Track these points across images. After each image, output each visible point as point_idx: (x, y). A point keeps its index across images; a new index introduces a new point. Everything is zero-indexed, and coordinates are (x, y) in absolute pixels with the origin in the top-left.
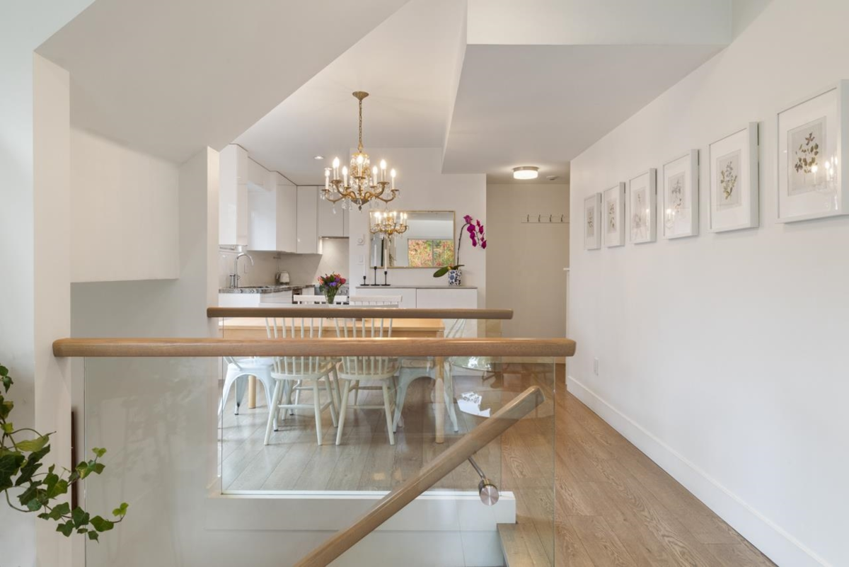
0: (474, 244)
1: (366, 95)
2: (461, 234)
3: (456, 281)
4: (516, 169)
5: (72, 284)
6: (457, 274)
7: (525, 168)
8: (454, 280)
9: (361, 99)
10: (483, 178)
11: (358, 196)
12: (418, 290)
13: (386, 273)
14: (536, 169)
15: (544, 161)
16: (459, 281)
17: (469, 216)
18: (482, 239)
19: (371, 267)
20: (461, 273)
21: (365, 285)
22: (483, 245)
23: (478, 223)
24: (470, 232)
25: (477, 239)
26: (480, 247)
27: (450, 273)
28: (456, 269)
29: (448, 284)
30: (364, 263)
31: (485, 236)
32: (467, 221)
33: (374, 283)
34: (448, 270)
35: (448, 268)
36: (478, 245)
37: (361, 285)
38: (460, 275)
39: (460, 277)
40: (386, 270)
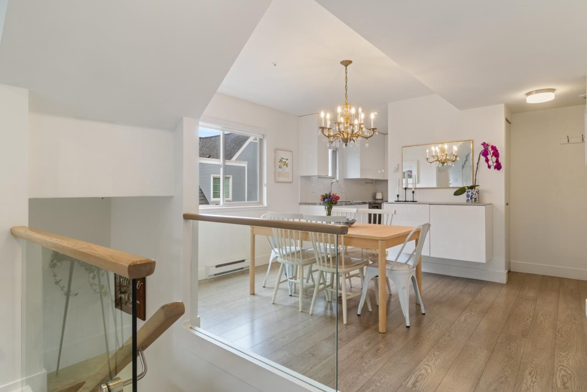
0: (489, 167)
1: (350, 62)
2: (479, 159)
3: (471, 199)
4: (528, 94)
5: (30, 200)
6: (472, 193)
7: (537, 92)
8: (469, 198)
9: (346, 66)
10: (502, 106)
12: (431, 205)
13: (413, 192)
14: (553, 90)
15: (561, 81)
16: (475, 199)
17: (487, 143)
18: (497, 161)
19: (403, 188)
20: (478, 192)
21: (398, 201)
22: (498, 167)
23: (493, 148)
24: (485, 157)
25: (490, 163)
26: (495, 169)
27: (468, 192)
28: (472, 189)
29: (466, 202)
30: (398, 185)
31: (499, 159)
32: (485, 147)
33: (404, 200)
34: (465, 189)
35: (466, 188)
36: (492, 167)
37: (396, 201)
38: (477, 194)
39: (476, 196)
40: (413, 190)
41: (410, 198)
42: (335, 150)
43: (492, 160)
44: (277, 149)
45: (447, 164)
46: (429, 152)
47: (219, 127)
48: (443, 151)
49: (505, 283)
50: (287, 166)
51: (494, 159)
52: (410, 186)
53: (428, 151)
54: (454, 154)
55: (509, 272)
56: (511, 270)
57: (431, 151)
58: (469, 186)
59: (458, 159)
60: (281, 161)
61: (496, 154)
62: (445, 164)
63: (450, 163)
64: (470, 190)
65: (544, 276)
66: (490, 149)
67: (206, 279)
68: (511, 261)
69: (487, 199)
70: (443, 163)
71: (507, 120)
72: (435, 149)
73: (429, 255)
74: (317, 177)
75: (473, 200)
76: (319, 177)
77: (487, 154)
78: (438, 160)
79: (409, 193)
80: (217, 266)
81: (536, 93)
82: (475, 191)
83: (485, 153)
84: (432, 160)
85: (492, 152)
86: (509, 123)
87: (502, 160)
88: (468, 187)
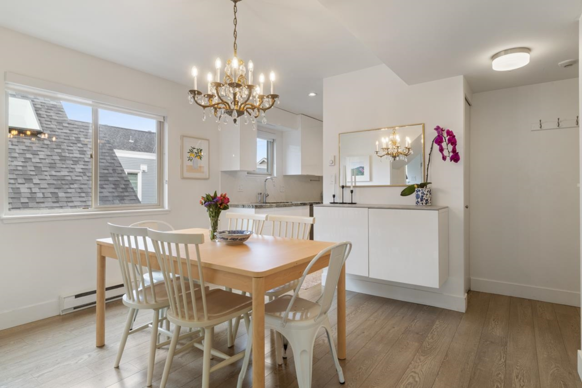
0: (444, 158)
2: (432, 148)
3: (422, 200)
4: (494, 57)
6: (423, 193)
7: (507, 52)
8: (419, 200)
9: (236, 2)
11: (232, 107)
12: (369, 209)
13: (352, 192)
14: (527, 50)
16: (427, 200)
17: (441, 127)
18: (454, 151)
19: (340, 186)
20: (430, 192)
21: (334, 203)
22: (455, 158)
23: (449, 133)
24: (439, 145)
25: (446, 153)
26: (451, 161)
27: (417, 192)
28: (423, 187)
29: (415, 204)
30: (334, 183)
31: (457, 147)
32: (438, 133)
33: (341, 202)
34: (415, 188)
35: (416, 186)
36: (448, 159)
37: (331, 203)
38: (429, 194)
39: (428, 196)
40: (352, 189)
41: (347, 199)
42: (272, 141)
43: (448, 148)
44: (184, 136)
45: (399, 158)
46: (379, 145)
47: (90, 102)
48: (394, 143)
49: (464, 312)
50: (201, 158)
51: (450, 147)
52: (348, 184)
53: (377, 143)
54: (407, 146)
55: (469, 292)
56: (471, 290)
57: (380, 144)
58: (419, 183)
59: (411, 152)
60: (191, 151)
61: (453, 141)
62: (397, 158)
63: (402, 158)
64: (420, 189)
65: (511, 297)
66: (445, 135)
67: (60, 315)
68: (472, 278)
69: (442, 201)
70: (394, 157)
71: (466, 99)
72: (385, 141)
73: (368, 276)
74: (246, 173)
75: (424, 202)
76: (248, 173)
77: (441, 141)
78: (388, 154)
79: (347, 192)
80: (77, 296)
81: (505, 54)
82: (427, 190)
83: (439, 140)
84: (382, 153)
85: (447, 139)
86: (469, 105)
87: (460, 149)
88: (417, 185)
